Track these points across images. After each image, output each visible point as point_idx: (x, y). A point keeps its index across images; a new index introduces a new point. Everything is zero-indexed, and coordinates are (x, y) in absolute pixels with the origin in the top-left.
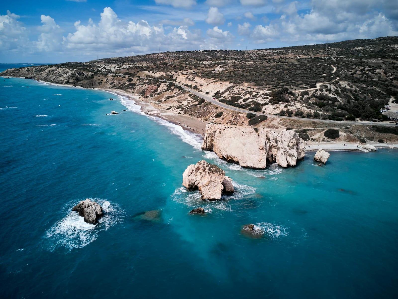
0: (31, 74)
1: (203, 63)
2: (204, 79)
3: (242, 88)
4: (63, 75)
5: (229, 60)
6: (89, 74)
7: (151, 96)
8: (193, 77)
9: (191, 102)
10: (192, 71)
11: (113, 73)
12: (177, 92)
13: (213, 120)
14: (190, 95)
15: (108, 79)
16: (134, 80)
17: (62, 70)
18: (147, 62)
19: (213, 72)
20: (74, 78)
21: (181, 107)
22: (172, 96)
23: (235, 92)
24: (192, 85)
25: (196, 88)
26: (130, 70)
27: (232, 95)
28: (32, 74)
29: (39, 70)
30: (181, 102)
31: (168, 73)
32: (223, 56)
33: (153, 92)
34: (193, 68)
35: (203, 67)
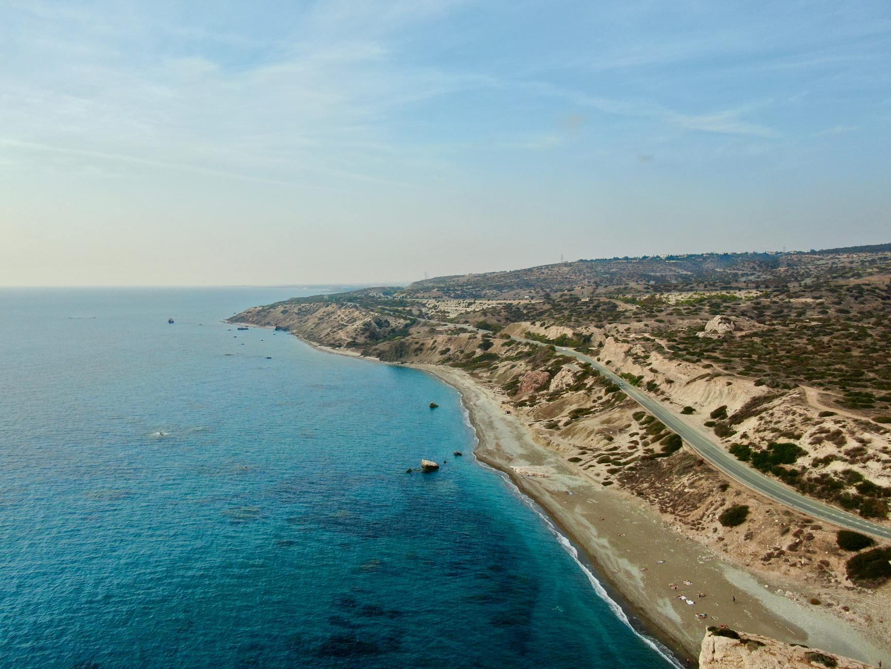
0: (288, 320)
1: (670, 297)
2: (679, 362)
3: (802, 412)
4: (346, 326)
5: (740, 291)
6: (399, 323)
7: (533, 401)
8: (644, 350)
9: (640, 441)
10: (641, 325)
11: (452, 321)
12: (600, 398)
13: (715, 530)
14: (638, 416)
15: (436, 341)
16: (494, 346)
17: (347, 313)
18: (532, 291)
19: (701, 334)
20: (367, 334)
21: (612, 458)
22: (586, 409)
23: (781, 427)
24: (641, 377)
25: (652, 387)
26: (489, 315)
27: (769, 435)
28: (291, 319)
29: (303, 312)
30: (611, 439)
31: (579, 329)
32: (720, 272)
33: (537, 390)
34: (643, 315)
35: (671, 314)
